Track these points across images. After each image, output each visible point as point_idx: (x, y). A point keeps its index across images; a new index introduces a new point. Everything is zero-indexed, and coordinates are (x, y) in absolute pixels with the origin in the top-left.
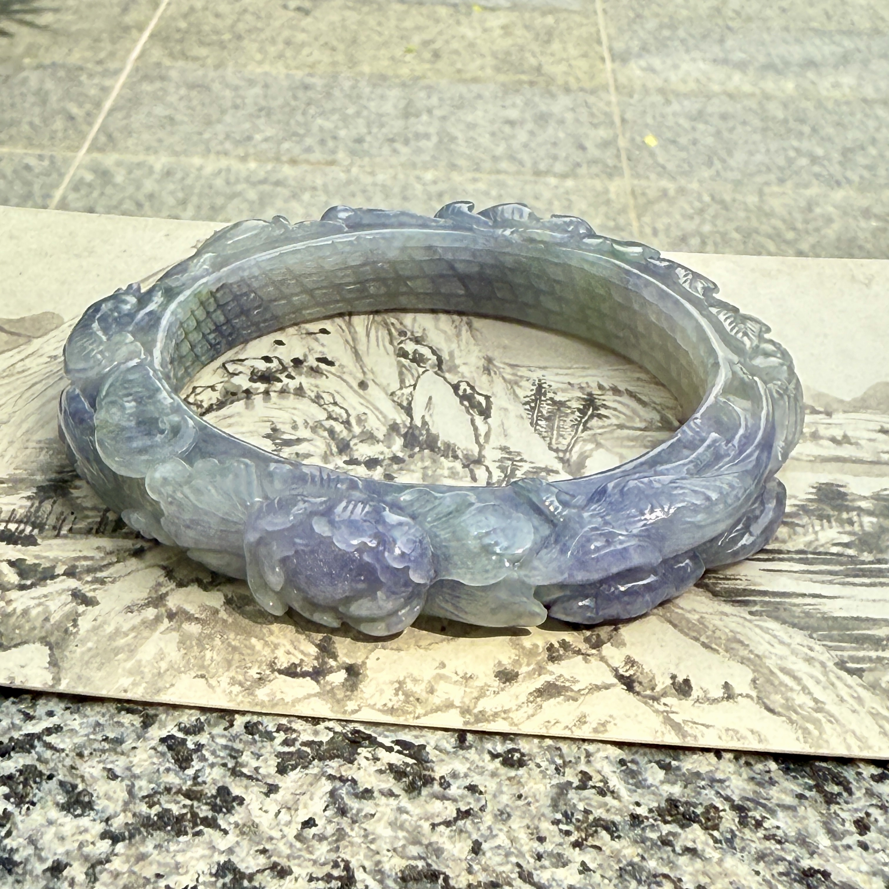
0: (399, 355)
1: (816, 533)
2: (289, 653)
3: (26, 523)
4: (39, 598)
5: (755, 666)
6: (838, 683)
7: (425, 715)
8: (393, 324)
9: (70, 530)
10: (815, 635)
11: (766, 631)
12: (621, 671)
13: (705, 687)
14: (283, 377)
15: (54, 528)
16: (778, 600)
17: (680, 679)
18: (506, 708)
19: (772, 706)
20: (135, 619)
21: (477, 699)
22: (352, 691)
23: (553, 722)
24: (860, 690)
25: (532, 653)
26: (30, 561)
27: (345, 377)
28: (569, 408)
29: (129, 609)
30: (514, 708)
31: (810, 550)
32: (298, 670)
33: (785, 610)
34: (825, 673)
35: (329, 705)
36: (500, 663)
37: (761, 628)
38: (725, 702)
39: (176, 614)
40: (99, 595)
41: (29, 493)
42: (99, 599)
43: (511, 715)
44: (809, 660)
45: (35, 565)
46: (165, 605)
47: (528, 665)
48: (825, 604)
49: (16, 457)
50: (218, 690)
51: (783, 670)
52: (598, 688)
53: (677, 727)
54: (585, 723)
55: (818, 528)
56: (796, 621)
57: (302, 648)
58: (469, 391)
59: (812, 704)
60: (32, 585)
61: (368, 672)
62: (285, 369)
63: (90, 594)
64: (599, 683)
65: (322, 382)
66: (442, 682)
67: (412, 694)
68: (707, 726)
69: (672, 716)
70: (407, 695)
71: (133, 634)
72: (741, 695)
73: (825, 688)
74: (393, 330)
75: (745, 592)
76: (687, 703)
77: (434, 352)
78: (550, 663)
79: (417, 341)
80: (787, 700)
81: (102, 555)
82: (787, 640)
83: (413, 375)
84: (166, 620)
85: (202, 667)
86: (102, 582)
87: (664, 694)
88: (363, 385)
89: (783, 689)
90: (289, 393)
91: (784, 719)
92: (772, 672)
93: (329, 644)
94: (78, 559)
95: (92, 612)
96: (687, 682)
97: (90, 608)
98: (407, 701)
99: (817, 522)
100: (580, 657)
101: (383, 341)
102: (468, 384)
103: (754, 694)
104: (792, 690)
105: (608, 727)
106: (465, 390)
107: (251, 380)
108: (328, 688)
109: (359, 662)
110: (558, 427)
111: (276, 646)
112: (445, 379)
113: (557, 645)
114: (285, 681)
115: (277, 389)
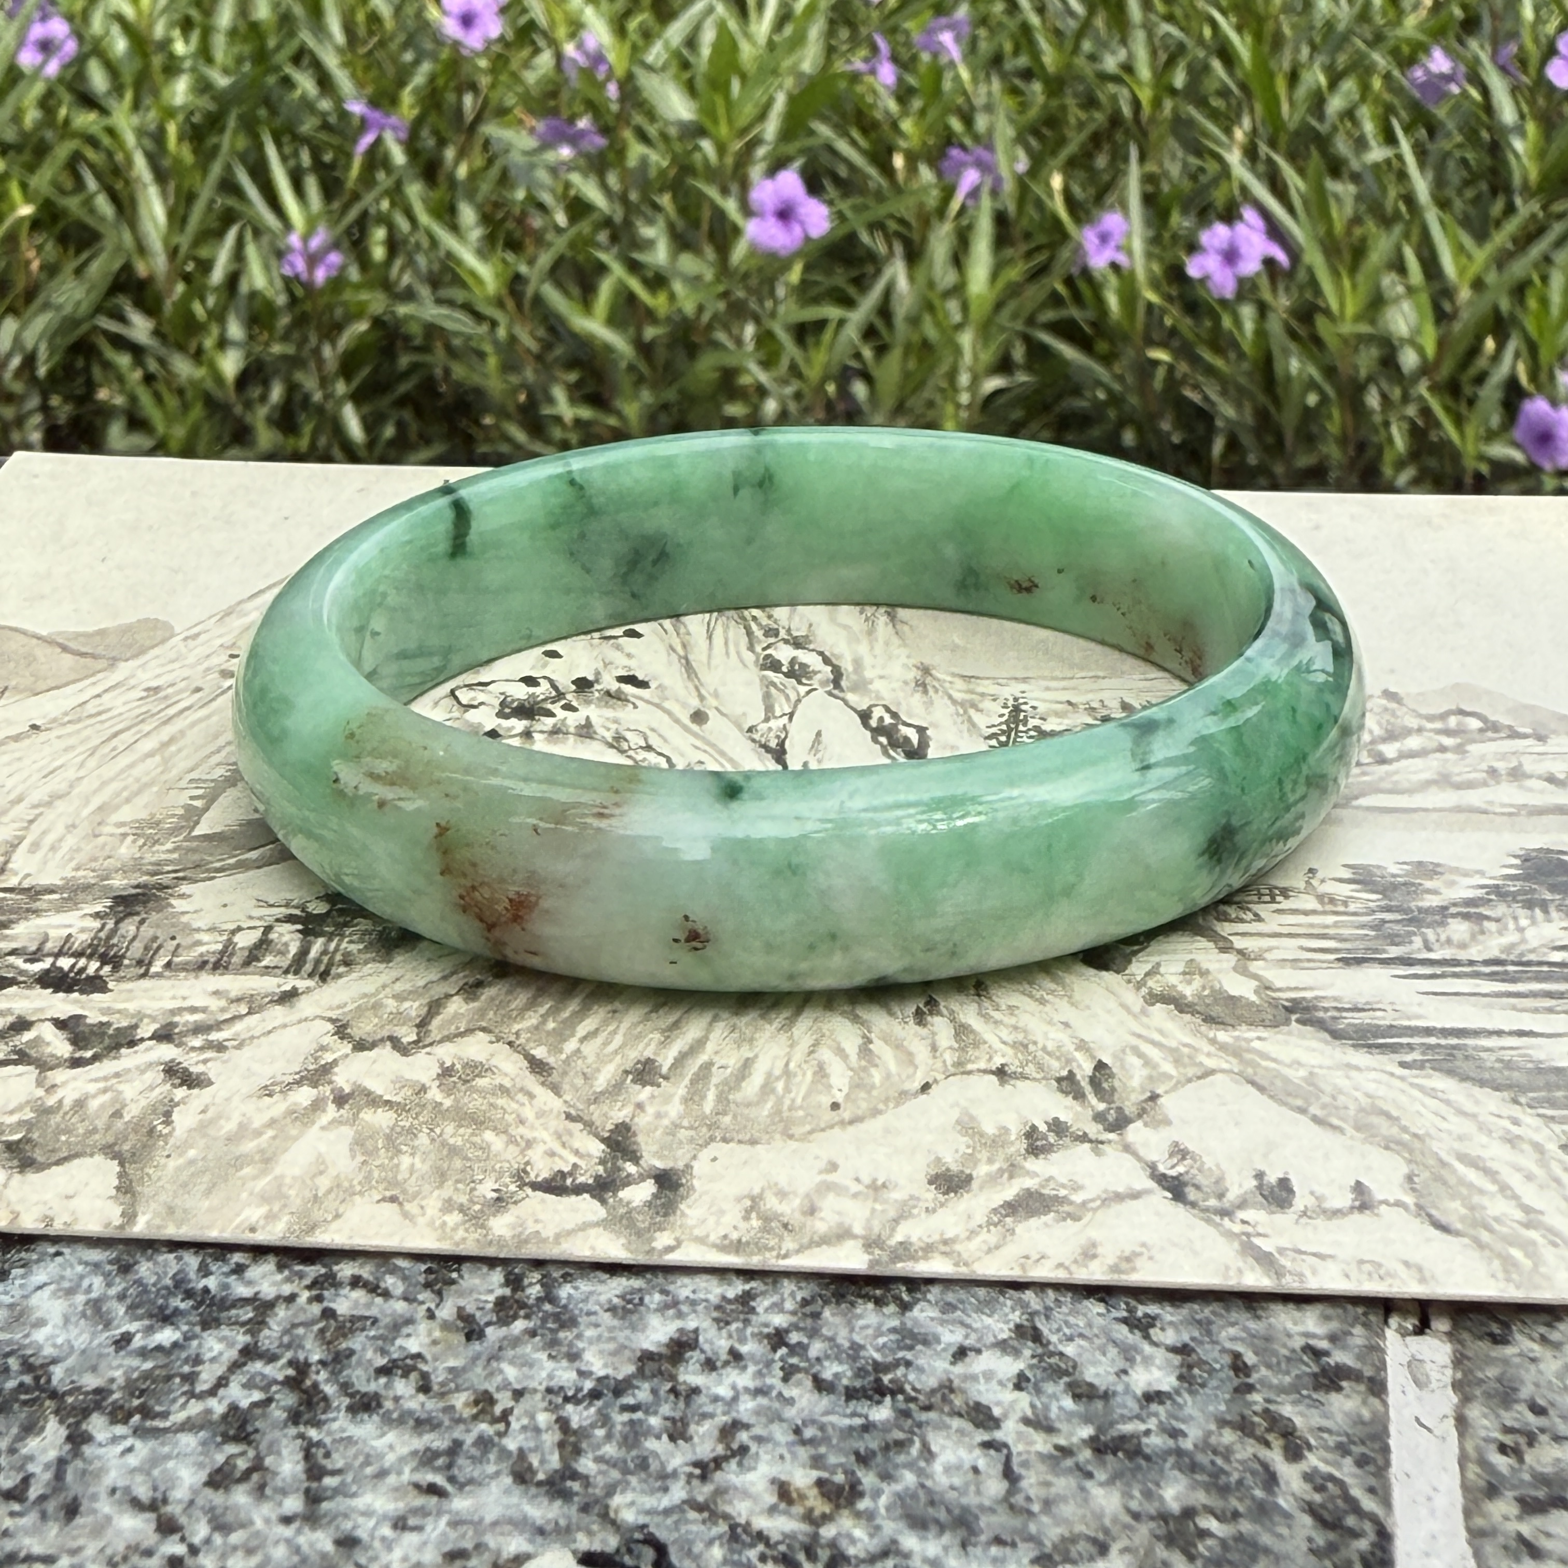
0: (764, 667)
1: (1521, 930)
2: (552, 1154)
3: (90, 957)
4: (105, 1079)
5: (1411, 1151)
7: (798, 1251)
8: (754, 618)
9: (168, 965)
10: (1523, 1100)
11: (1432, 1093)
12: (1162, 1168)
13: (1319, 1190)
14: (556, 708)
15: (140, 963)
16: (1454, 1041)
17: (1272, 1178)
18: (949, 1235)
19: (1444, 1220)
20: (277, 1106)
21: (896, 1221)
22: (666, 1215)
23: (1035, 1257)
25: (997, 1142)
26: (94, 1018)
27: (666, 705)
29: (267, 1091)
30: (964, 1235)
31: (1512, 957)
32: (569, 1181)
33: (1467, 1058)
34: (1543, 1163)
35: (623, 1241)
36: (938, 1160)
37: (1421, 1088)
38: (1356, 1216)
39: (350, 1095)
40: (212, 1070)
41: (99, 908)
42: (212, 1075)
43: (958, 1247)
44: (1512, 1141)
45: (102, 1024)
46: (330, 1082)
47: (990, 1161)
48: (1540, 1047)
49: (78, 850)
50: (421, 1221)
51: (1463, 1158)
52: (1119, 1197)
53: (1265, 1260)
54: (1094, 1256)
55: (1524, 922)
56: (1487, 1076)
57: (577, 1144)
58: (888, 720)
59: (1518, 1216)
60: (95, 1058)
61: (695, 1182)
62: (560, 695)
63: (194, 1069)
64: (1121, 1190)
65: (627, 716)
66: (831, 1196)
67: (776, 1216)
68: (1323, 1257)
69: (1257, 1241)
70: (767, 1219)
71: (270, 1133)
72: (1386, 1202)
73: (1541, 1187)
74: (754, 627)
75: (1391, 1030)
76: (1284, 1219)
77: (827, 661)
78: (1032, 1159)
79: (797, 643)
80: (1472, 1208)
81: (223, 1003)
82: (1469, 1107)
83: (787, 698)
84: (331, 1107)
85: (392, 1183)
86: (220, 1047)
87: (1243, 1204)
88: (699, 717)
89: (1464, 1191)
90: (566, 733)
91: (1466, 1240)
92: (1443, 1164)
93: (626, 1138)
94: (180, 1011)
95: (199, 1097)
96: (1284, 1183)
97: (196, 1091)
98: (766, 1229)
99: (1522, 913)
100: (1087, 1146)
101: (737, 645)
102: (888, 710)
103: (1409, 1200)
104: (1481, 1192)
105: (1139, 1263)
106: (881, 719)
107: (501, 715)
108: (622, 1211)
109: (680, 1165)
111: (529, 1144)
112: (846, 703)
113: (1043, 1128)
114: (543, 1201)
115: (545, 728)
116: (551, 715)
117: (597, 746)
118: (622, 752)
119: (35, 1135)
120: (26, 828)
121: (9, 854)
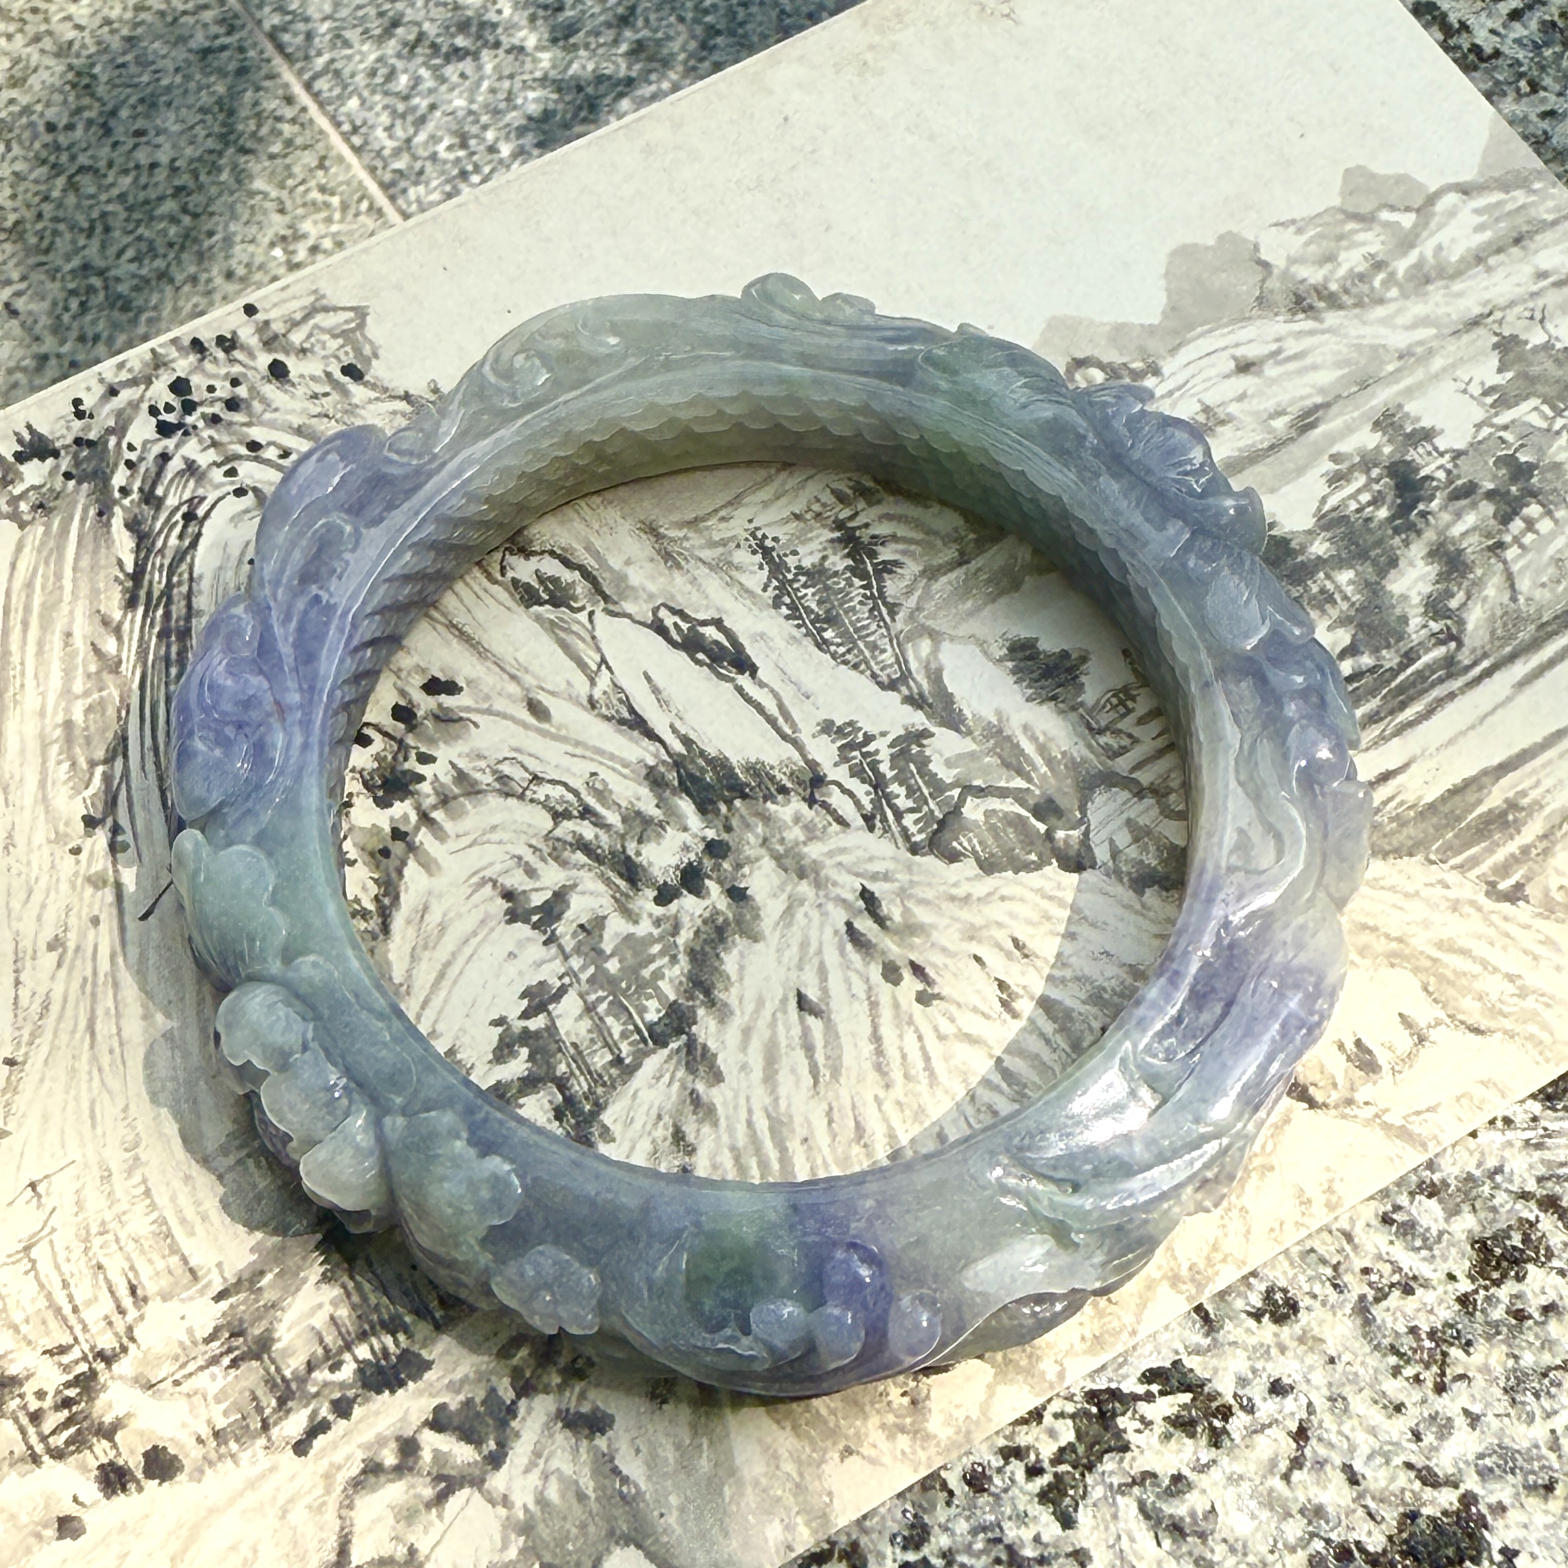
0: (525, 602)
4: (533, 1463)
5: (1409, 961)
7: (1138, 1322)
9: (443, 1304)
10: (1433, 857)
11: (1380, 885)
13: (1385, 1040)
17: (1350, 1046)
19: (1473, 1022)
20: (681, 1410)
27: (496, 706)
28: (836, 574)
29: (658, 1398)
35: (1027, 1385)
38: (1422, 1052)
40: (596, 1402)
41: (318, 1269)
42: (603, 1408)
44: (1456, 908)
45: (466, 1405)
48: (1405, 787)
50: (886, 1459)
52: (1278, 1128)
58: (684, 626)
60: (502, 1448)
62: (402, 744)
63: (586, 1409)
65: (477, 740)
69: (1387, 1118)
72: (1430, 1026)
73: (1503, 948)
76: (1387, 1083)
77: (567, 563)
79: (521, 548)
80: (1481, 999)
82: (1408, 886)
83: (581, 638)
88: (536, 709)
89: (1464, 982)
90: (455, 798)
91: (1500, 1035)
92: (1434, 961)
95: (619, 1438)
96: (1360, 1045)
97: (610, 1433)
101: (476, 580)
102: (671, 610)
103: (1441, 1013)
104: (1474, 976)
105: (1338, 1189)
110: (857, 630)
112: (631, 618)
114: (944, 1385)
115: (432, 800)
116: (421, 778)
117: (494, 801)
118: (521, 797)
119: (548, 1558)
120: (153, 1206)
121: (174, 1249)
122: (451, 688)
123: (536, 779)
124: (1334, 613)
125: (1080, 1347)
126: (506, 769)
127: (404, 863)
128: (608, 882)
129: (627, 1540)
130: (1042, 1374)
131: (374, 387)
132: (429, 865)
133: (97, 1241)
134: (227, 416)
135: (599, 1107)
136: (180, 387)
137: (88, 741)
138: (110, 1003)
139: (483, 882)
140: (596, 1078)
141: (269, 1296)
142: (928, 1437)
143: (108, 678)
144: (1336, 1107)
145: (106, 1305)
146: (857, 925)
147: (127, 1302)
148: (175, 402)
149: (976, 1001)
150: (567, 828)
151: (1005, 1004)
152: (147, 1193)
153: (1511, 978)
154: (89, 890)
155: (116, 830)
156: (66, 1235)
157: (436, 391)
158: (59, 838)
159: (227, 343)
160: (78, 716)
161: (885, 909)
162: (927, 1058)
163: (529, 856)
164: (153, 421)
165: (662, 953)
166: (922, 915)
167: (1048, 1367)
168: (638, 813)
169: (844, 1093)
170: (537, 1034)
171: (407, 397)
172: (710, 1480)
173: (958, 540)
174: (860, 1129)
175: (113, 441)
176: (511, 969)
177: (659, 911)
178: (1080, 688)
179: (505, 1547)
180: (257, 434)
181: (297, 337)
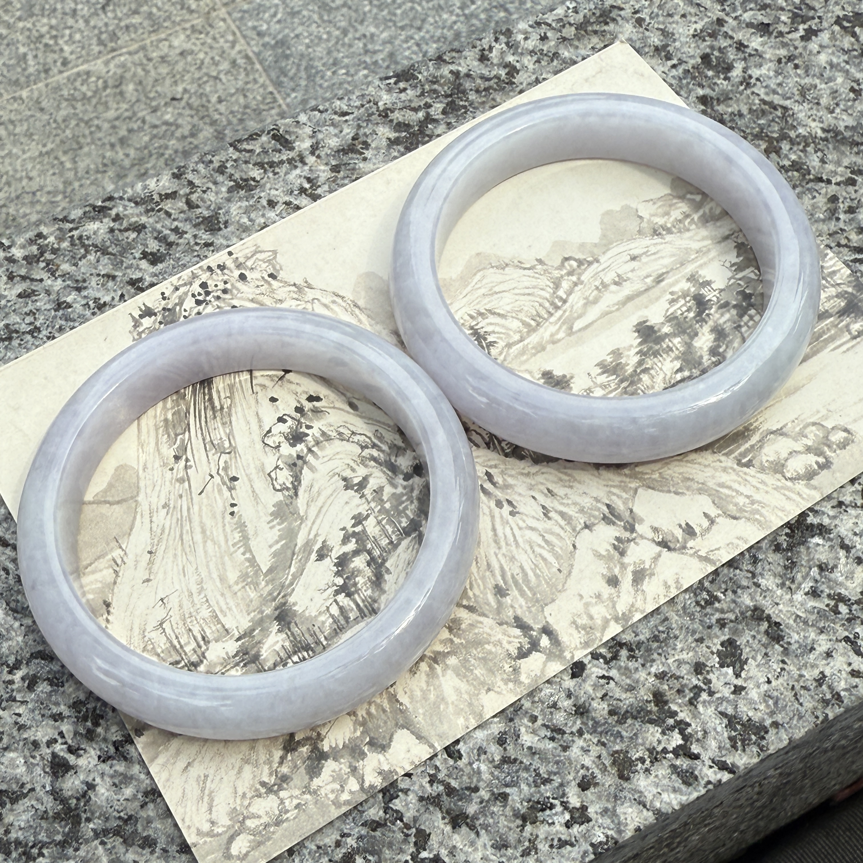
2: (509, 642)
5: (706, 492)
6: (748, 478)
10: (716, 451)
12: (656, 540)
13: (697, 522)
15: (317, 643)
17: (684, 525)
18: (631, 603)
19: (733, 515)
20: (422, 676)
22: (559, 645)
24: (759, 475)
25: (610, 557)
27: (336, 405)
29: (413, 672)
32: (524, 650)
34: (738, 474)
36: (603, 575)
38: (713, 527)
39: (436, 657)
41: (276, 627)
43: (636, 606)
44: (725, 470)
47: (615, 566)
50: (504, 692)
51: (719, 486)
52: (656, 559)
54: (669, 585)
57: (512, 634)
59: (747, 501)
61: (555, 627)
62: (299, 422)
64: (654, 555)
66: (590, 608)
67: (585, 626)
68: (718, 549)
69: (699, 553)
70: (584, 629)
72: (716, 517)
73: (745, 485)
76: (699, 539)
78: (624, 558)
80: (736, 505)
85: (483, 683)
87: (686, 542)
89: (729, 499)
91: (744, 519)
93: (521, 622)
96: (687, 525)
99: (655, 360)
100: (632, 543)
103: (720, 512)
104: (733, 497)
108: (548, 651)
109: (544, 623)
111: (500, 642)
115: (313, 443)
116: (307, 435)
117: (337, 442)
118: (348, 441)
119: (372, 735)
120: (210, 606)
121: (219, 622)
122: (318, 399)
123: (353, 433)
124: (673, 355)
125: (579, 646)
126: (341, 430)
127: (302, 468)
128: (384, 473)
129: (403, 727)
130: (565, 658)
131: (281, 281)
132: (312, 469)
133: (189, 620)
134: (223, 296)
135: (384, 561)
136: (204, 285)
137: (174, 426)
138: (188, 527)
139: (334, 475)
140: (383, 549)
141: (256, 639)
142: (521, 683)
143: (181, 402)
144: (679, 549)
145: (194, 645)
146: (485, 486)
147: (202, 643)
148: (202, 292)
149: (534, 514)
150: (367, 452)
151: (545, 514)
152: (207, 601)
153: (748, 497)
154: (178, 484)
155: (187, 460)
156: (176, 618)
157: (306, 282)
158: (165, 465)
159: (222, 267)
160: (170, 416)
161: (496, 479)
162: (514, 536)
163: (352, 464)
164: (194, 300)
165: (407, 500)
166: (510, 481)
167: (567, 655)
168: (395, 445)
169: (482, 551)
170: (358, 533)
171: (295, 285)
172: (434, 704)
173: (520, 332)
174: (489, 565)
175: (178, 308)
176: (347, 508)
177: (405, 483)
178: (571, 388)
179: (355, 731)
180: (235, 302)
181: (249, 263)
